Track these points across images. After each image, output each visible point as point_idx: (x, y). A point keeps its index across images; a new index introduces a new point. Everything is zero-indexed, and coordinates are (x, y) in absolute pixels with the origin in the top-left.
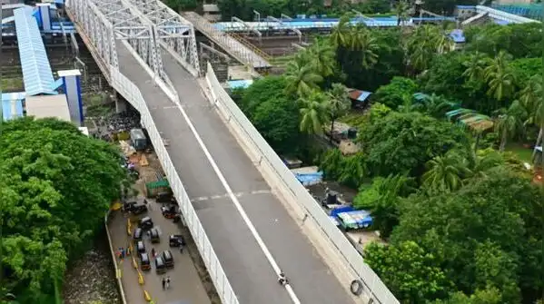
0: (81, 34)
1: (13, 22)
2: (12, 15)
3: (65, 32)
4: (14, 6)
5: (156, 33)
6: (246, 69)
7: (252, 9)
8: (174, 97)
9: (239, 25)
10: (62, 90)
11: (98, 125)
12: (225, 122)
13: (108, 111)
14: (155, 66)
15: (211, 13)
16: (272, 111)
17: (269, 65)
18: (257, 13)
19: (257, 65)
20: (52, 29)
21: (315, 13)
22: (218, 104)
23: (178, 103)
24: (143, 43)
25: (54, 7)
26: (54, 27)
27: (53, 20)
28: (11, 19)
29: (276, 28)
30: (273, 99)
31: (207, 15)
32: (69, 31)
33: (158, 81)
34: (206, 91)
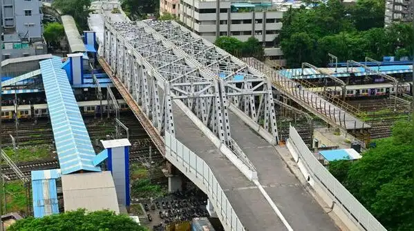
0: (119, 88)
1: (40, 77)
2: (38, 67)
3: (100, 86)
4: (40, 57)
5: (223, 89)
6: (338, 131)
7: (326, 52)
8: (250, 174)
9: (311, 71)
10: (106, 165)
11: (147, 210)
12: (327, 210)
13: (159, 190)
14: (221, 132)
15: (273, 58)
16: (401, 199)
17: (366, 126)
18: (333, 57)
19: (350, 125)
20: (83, 83)
21: (407, 55)
22: (311, 182)
23: (257, 182)
24: (202, 101)
25: (86, 57)
26: (85, 81)
27: (85, 72)
28: (36, 73)
29: (359, 75)
30: (399, 179)
31: (269, 61)
32: (104, 86)
33: (225, 150)
34: (291, 164)
